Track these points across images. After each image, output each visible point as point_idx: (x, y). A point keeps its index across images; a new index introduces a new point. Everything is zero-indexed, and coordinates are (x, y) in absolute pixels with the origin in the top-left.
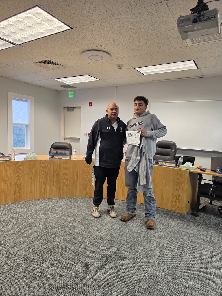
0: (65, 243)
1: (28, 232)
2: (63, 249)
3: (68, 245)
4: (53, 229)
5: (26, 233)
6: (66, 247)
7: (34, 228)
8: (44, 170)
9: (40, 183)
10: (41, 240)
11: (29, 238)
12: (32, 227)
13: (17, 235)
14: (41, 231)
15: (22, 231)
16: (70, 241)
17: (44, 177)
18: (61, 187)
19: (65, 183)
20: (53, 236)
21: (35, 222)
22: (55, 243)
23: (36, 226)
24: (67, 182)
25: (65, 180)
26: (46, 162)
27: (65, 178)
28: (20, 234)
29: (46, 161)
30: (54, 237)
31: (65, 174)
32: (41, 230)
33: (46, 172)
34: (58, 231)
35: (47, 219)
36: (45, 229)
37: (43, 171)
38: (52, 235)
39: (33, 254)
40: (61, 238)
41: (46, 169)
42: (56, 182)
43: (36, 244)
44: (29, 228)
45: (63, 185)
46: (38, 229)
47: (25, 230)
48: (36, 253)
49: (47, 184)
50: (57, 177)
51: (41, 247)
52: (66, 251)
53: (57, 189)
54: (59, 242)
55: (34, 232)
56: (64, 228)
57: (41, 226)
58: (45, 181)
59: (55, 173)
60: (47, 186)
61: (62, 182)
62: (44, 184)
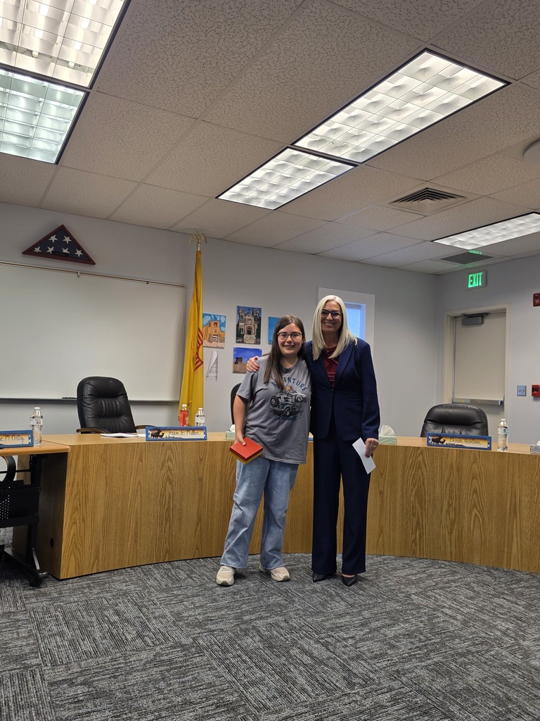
0: (501, 687)
1: (390, 633)
2: (501, 703)
3: (515, 697)
4: (457, 640)
5: (382, 631)
6: (509, 699)
7: (402, 625)
8: (414, 475)
9: (405, 511)
10: (429, 662)
11: (393, 647)
12: (395, 622)
13: (362, 633)
14: (422, 637)
15: (373, 625)
16: (520, 687)
17: (413, 493)
18: (462, 532)
19: (476, 520)
20: (460, 660)
21: (402, 611)
22: (470, 678)
23: (406, 621)
24: (483, 519)
25: (475, 511)
26: (422, 453)
27: (475, 505)
28: (369, 633)
29: (420, 451)
30: (466, 664)
31: (475, 491)
32: (421, 634)
33: (419, 480)
34: (474, 649)
35: (434, 610)
36: (433, 636)
37: (413, 478)
38: (457, 655)
39: (411, 691)
40: (487, 669)
41: (420, 471)
42: (448, 511)
43: (416, 667)
44: (387, 621)
45: (469, 526)
46: (412, 629)
47: (378, 624)
48: (420, 691)
49: (422, 515)
50: (450, 498)
51: (433, 681)
52: (509, 711)
53: (450, 533)
54: (485, 681)
55: (404, 635)
56: (493, 646)
57: (422, 625)
58: (417, 506)
59: (446, 486)
60: (422, 521)
61: (466, 515)
62: (414, 515)
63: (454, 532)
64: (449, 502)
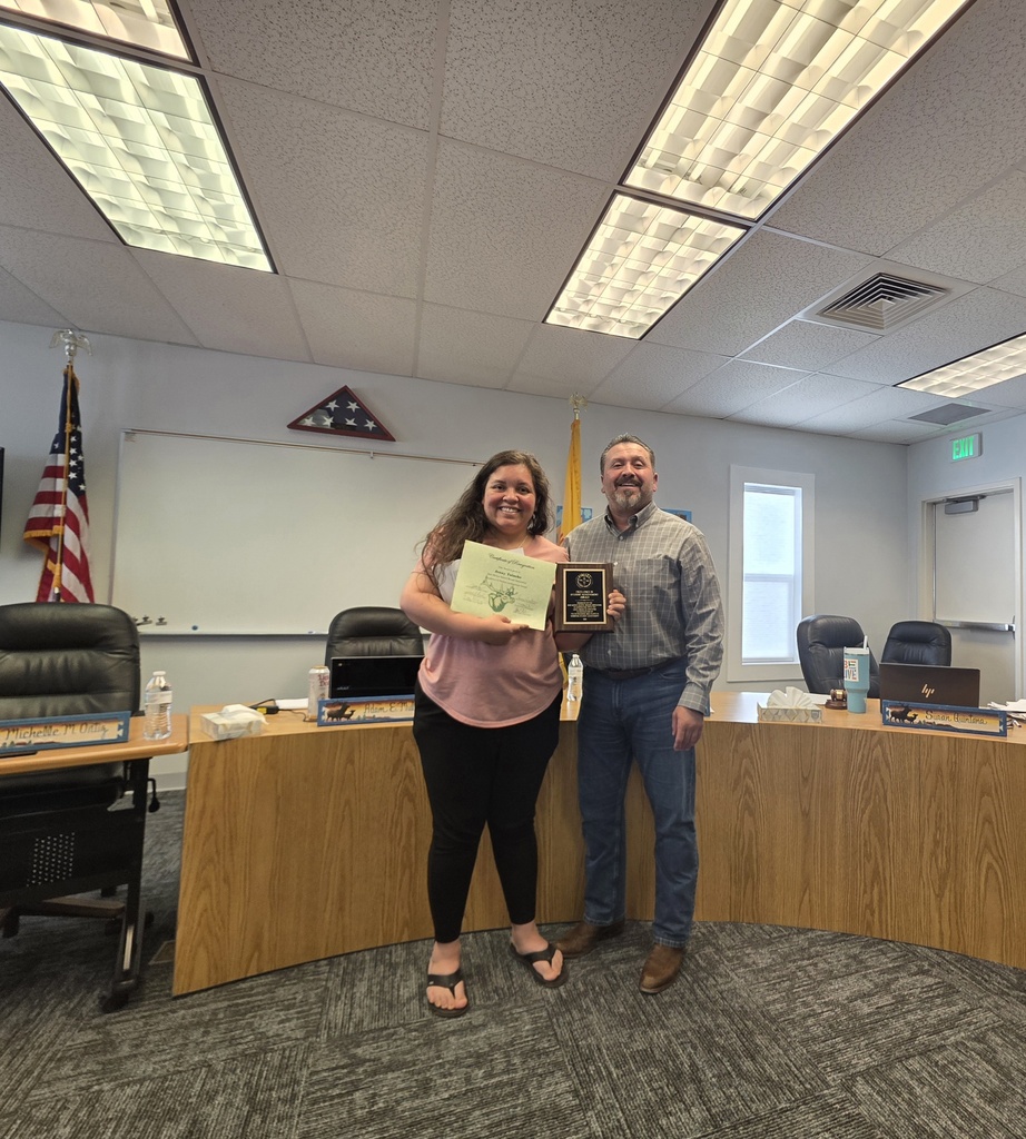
9: (850, 849)
17: (866, 816)
19: (991, 874)
24: (1004, 873)
31: (987, 820)
33: (876, 793)
45: (977, 887)
49: (882, 857)
58: (874, 840)
59: (930, 807)
60: (884, 869)
61: (970, 865)
62: (868, 856)
63: (947, 893)
64: (935, 836)
